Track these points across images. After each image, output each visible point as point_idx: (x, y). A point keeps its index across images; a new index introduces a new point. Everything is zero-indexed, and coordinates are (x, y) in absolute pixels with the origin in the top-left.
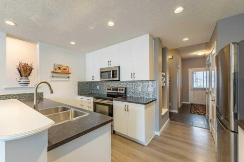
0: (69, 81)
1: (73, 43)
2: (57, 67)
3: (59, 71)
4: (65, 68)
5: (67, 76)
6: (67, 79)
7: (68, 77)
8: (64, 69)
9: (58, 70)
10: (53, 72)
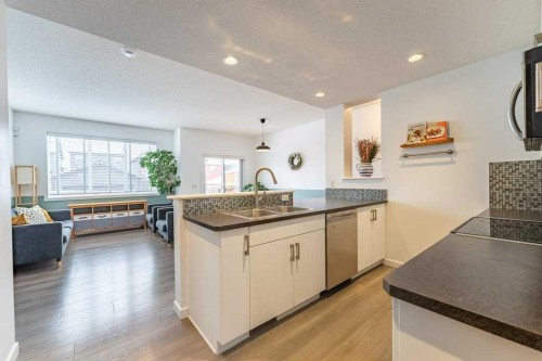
0: (452, 162)
1: (415, 58)
2: (412, 133)
3: (417, 141)
4: (435, 128)
5: (446, 148)
6: (448, 158)
7: (451, 153)
8: (431, 133)
9: (413, 139)
10: (404, 146)
